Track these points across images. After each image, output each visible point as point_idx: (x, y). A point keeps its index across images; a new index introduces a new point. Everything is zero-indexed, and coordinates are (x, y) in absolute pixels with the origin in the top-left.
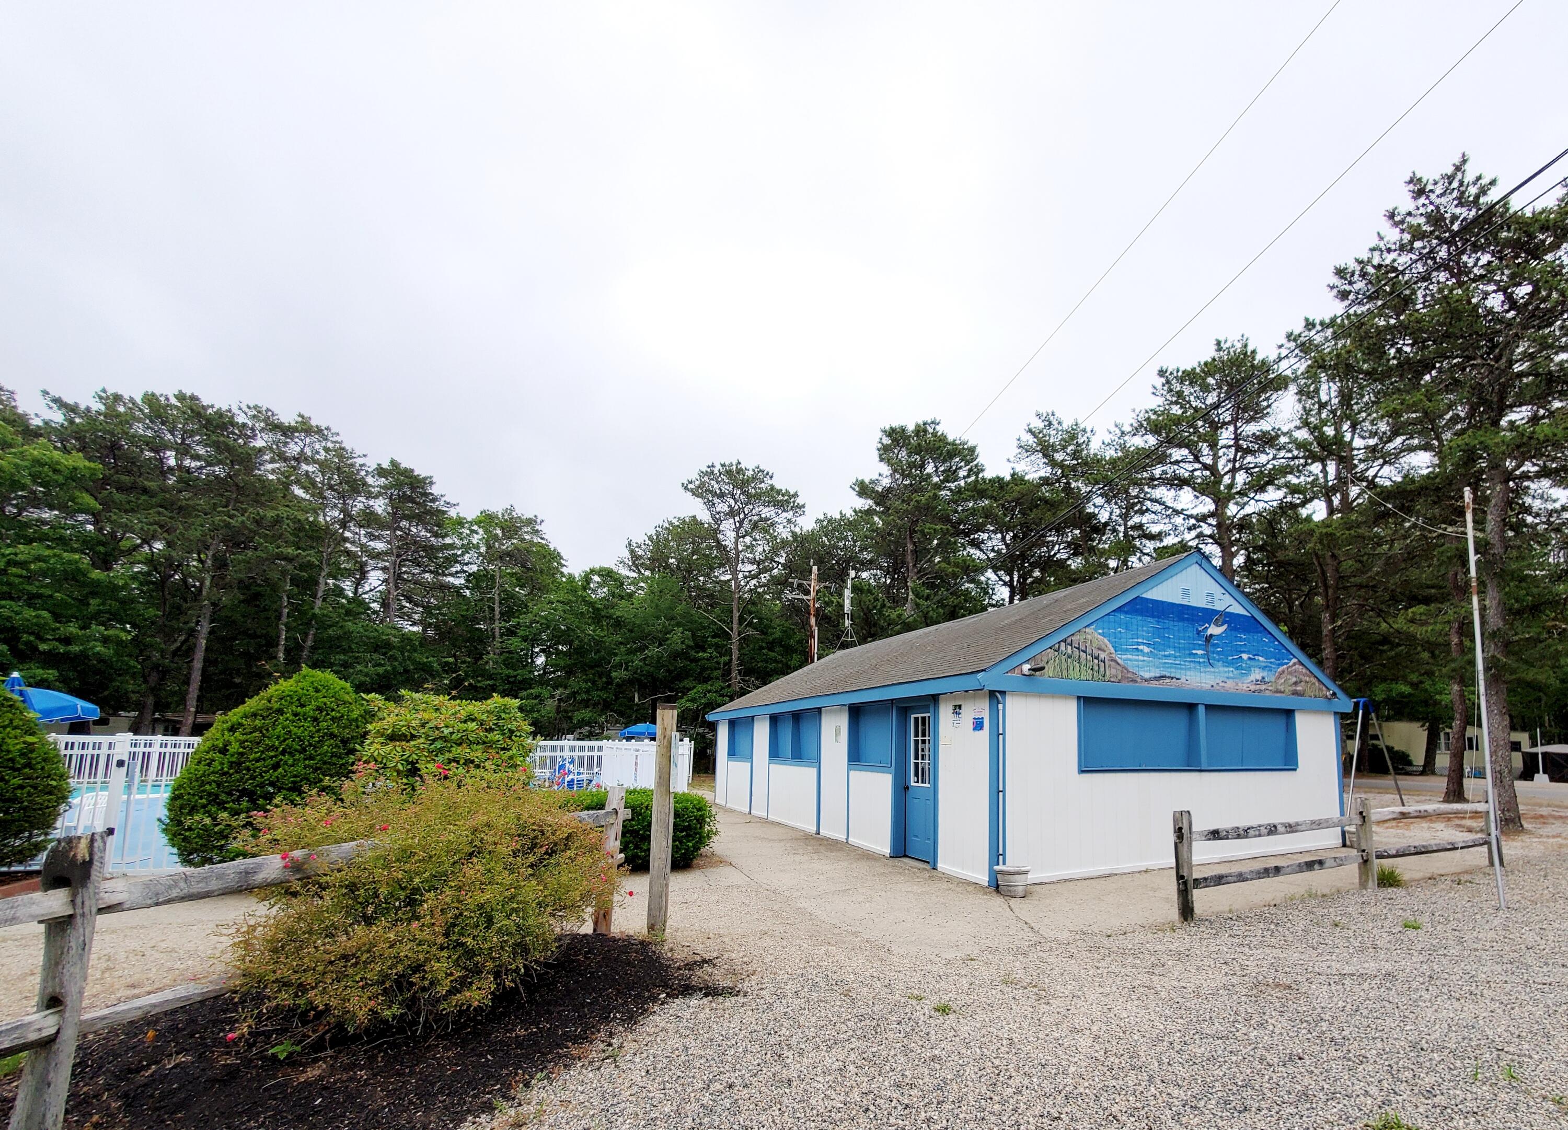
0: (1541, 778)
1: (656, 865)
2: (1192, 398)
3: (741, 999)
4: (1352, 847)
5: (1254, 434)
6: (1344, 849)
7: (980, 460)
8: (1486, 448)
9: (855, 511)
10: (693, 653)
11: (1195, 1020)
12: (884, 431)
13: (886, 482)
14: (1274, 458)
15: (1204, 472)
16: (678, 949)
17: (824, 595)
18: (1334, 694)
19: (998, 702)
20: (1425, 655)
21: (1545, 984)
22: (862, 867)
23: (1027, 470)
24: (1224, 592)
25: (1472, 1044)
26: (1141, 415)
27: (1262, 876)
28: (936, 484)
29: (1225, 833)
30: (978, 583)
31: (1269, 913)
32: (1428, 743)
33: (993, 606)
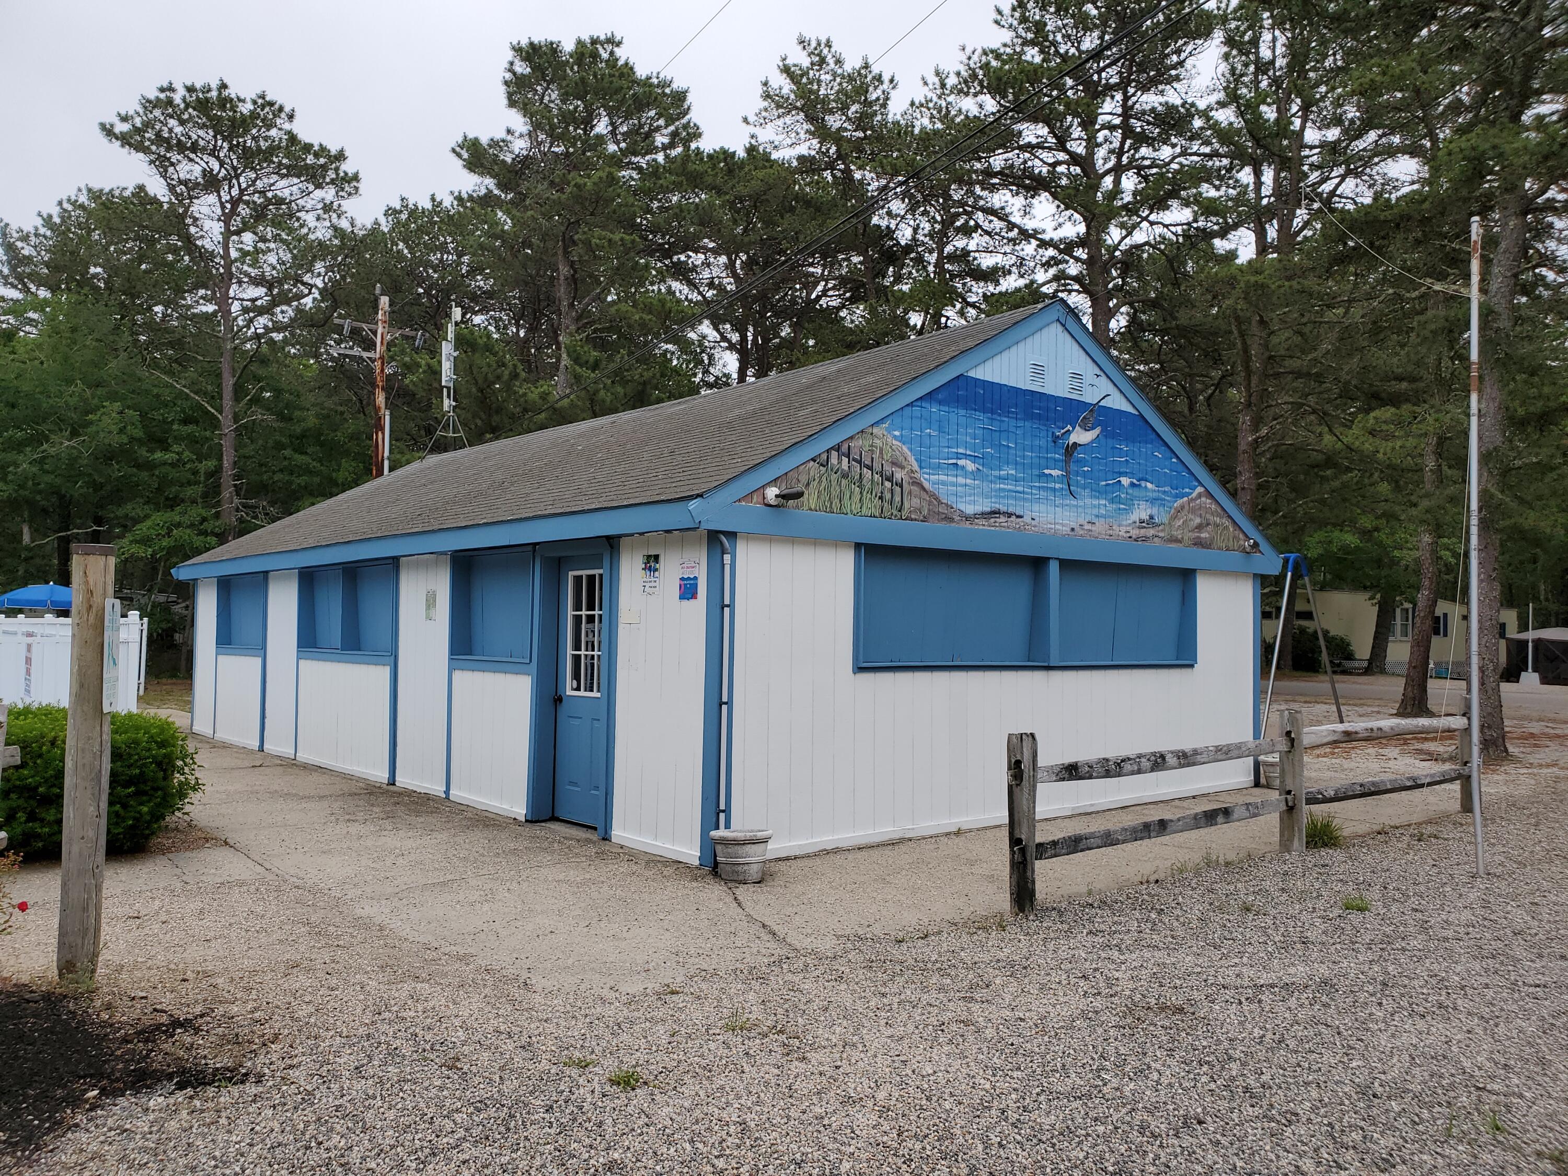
0: (1530, 678)
1: (75, 849)
2: (1059, 37)
3: (251, 1089)
4: (1268, 786)
5: (1153, 110)
6: (1257, 791)
7: (694, 116)
8: (1500, 156)
9: (459, 199)
10: (143, 452)
11: (1039, 1071)
12: (517, 49)
13: (520, 146)
14: (1184, 153)
15: (1072, 168)
16: (122, 1004)
17: (403, 352)
18: (1256, 545)
19: (723, 552)
20: (1384, 488)
21: (1538, 986)
22: (477, 840)
23: (777, 139)
24: (1099, 372)
25: (1444, 1082)
26: (975, 58)
27: (1139, 835)
28: (613, 156)
29: (1087, 769)
30: (684, 345)
31: (1149, 894)
32: (1378, 625)
33: (710, 386)
